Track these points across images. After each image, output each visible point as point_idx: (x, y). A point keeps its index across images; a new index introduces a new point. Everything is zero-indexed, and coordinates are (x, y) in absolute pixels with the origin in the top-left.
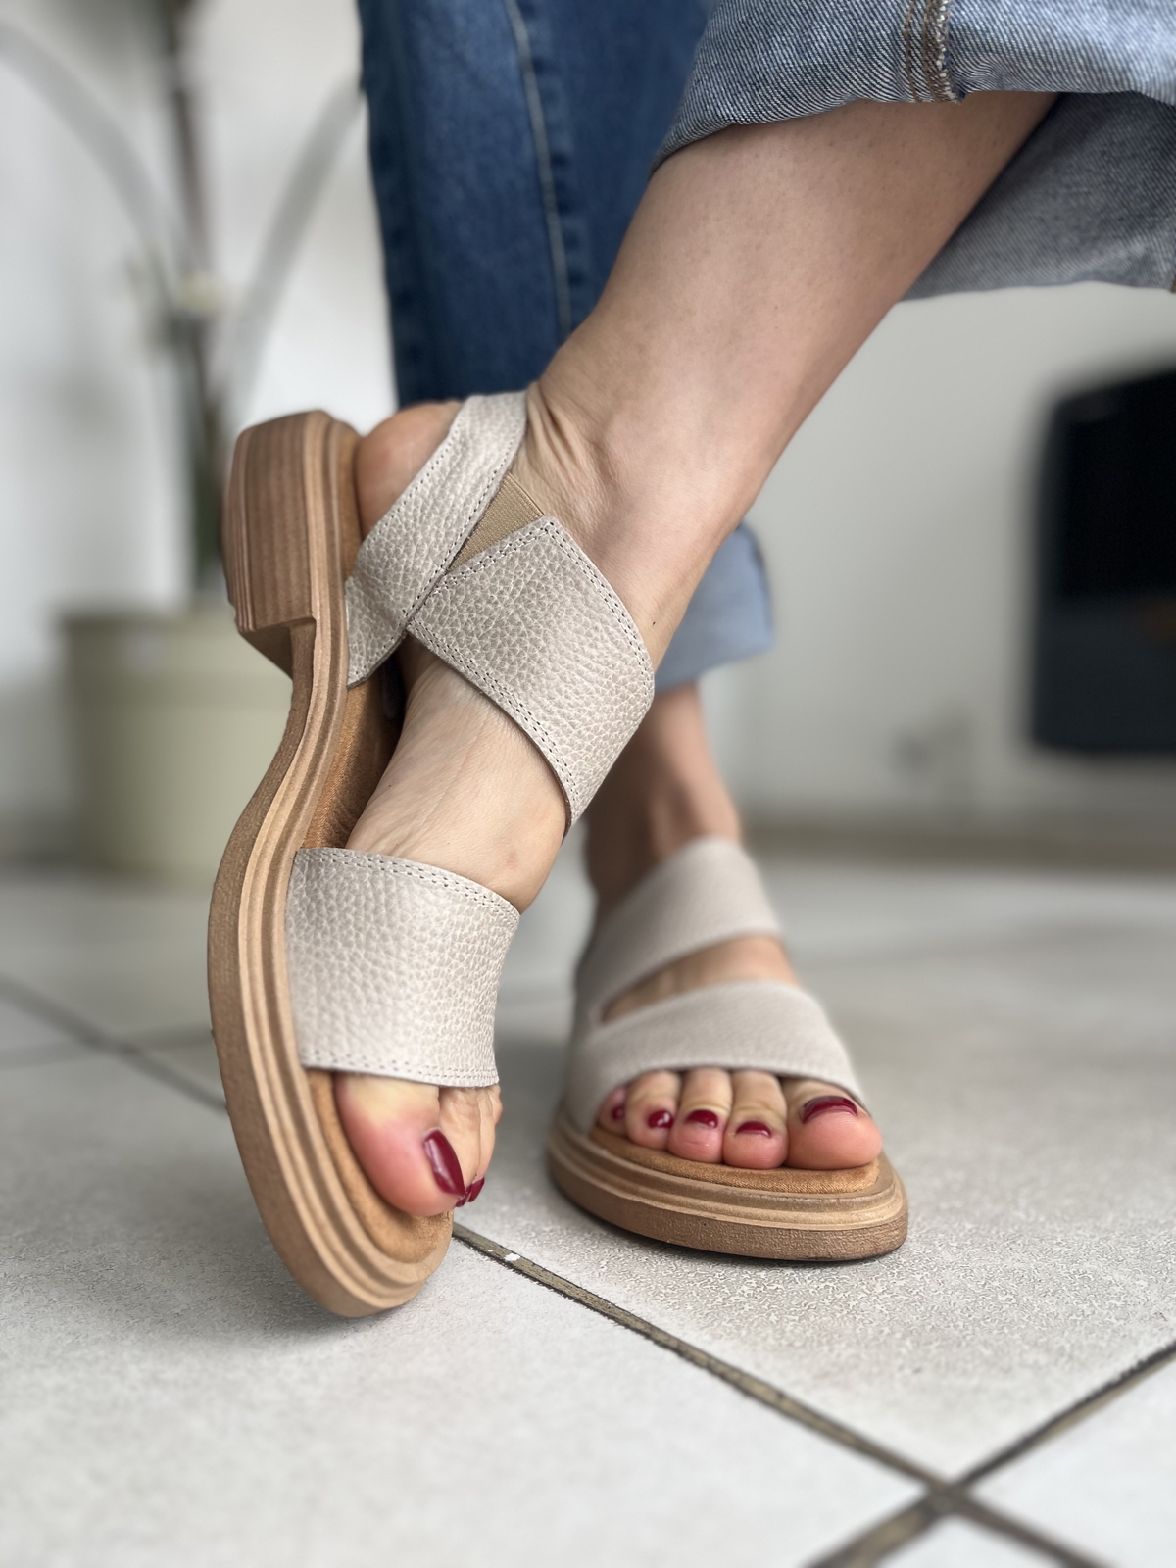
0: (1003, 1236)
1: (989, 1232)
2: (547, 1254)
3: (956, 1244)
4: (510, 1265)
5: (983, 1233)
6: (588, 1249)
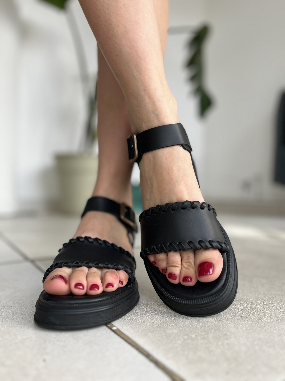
0: (260, 326)
1: (255, 325)
2: (125, 327)
3: (244, 329)
4: (113, 331)
5: (253, 325)
6: (137, 326)
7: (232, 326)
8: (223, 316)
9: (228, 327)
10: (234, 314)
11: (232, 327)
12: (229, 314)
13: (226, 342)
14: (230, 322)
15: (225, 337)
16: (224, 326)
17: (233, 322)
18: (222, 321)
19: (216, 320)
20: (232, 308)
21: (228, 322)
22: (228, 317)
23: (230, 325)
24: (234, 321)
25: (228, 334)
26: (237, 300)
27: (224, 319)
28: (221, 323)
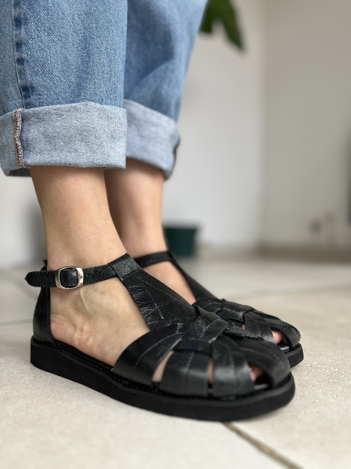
7: (320, 392)
8: (307, 382)
9: (315, 393)
10: (320, 380)
11: (320, 394)
12: (314, 379)
13: (316, 410)
14: (316, 388)
15: (314, 405)
16: (311, 393)
17: (320, 389)
18: (307, 387)
19: (300, 386)
20: (317, 372)
21: (314, 388)
22: (314, 382)
23: (317, 391)
24: (321, 387)
25: (317, 401)
26: (321, 363)
27: (309, 384)
28: (306, 389)
